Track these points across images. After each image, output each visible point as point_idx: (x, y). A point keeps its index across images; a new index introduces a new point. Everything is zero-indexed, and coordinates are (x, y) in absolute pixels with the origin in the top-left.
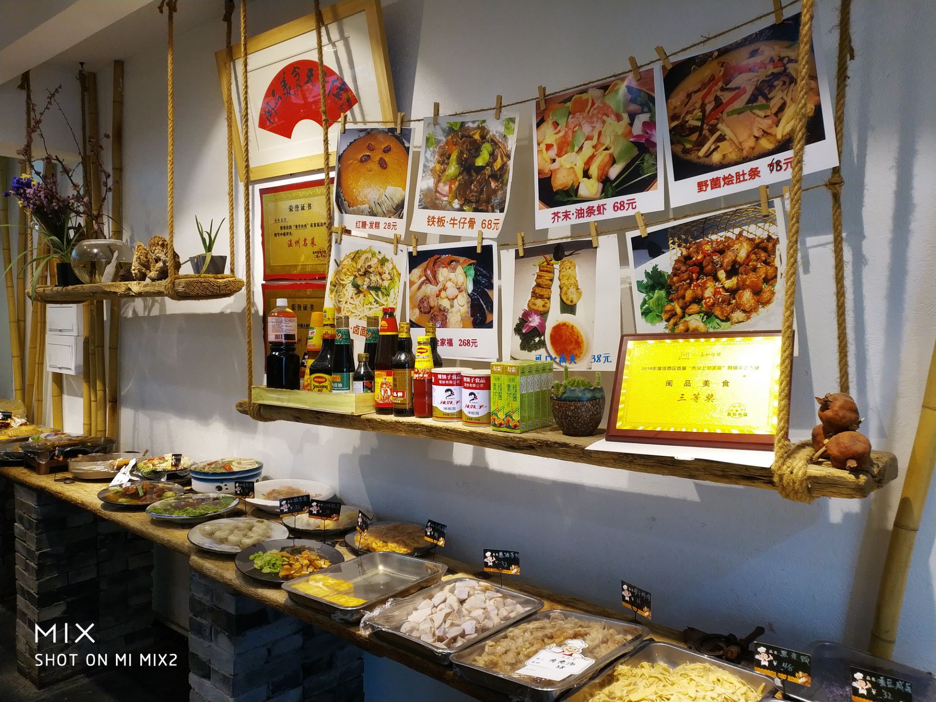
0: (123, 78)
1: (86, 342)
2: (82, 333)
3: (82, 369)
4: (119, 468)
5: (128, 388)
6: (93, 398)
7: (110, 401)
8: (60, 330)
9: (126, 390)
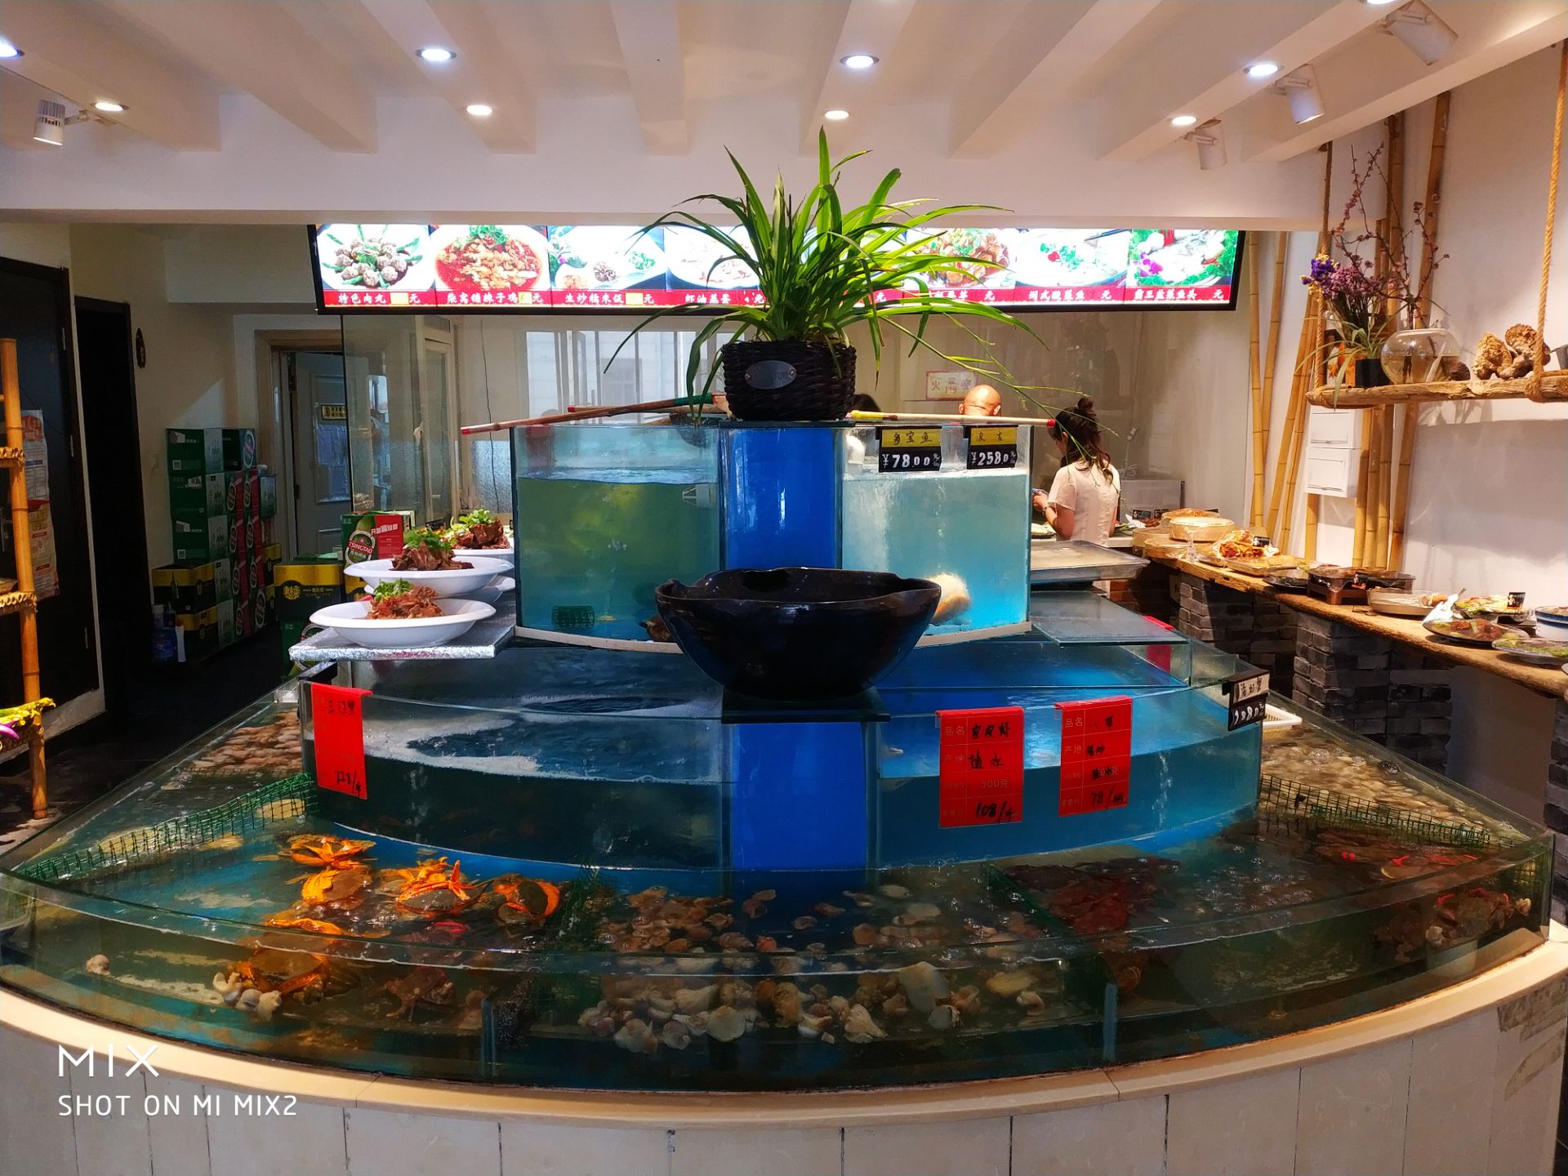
0: (1447, 117)
1: (1365, 458)
2: (1359, 445)
3: (1355, 491)
4: (1435, 604)
5: (1419, 516)
6: (1369, 527)
7: (1394, 532)
8: (1328, 442)
9: (1418, 518)
